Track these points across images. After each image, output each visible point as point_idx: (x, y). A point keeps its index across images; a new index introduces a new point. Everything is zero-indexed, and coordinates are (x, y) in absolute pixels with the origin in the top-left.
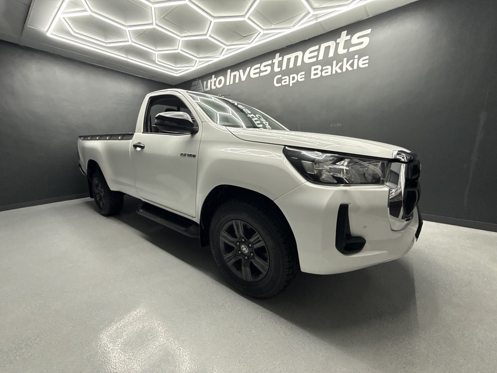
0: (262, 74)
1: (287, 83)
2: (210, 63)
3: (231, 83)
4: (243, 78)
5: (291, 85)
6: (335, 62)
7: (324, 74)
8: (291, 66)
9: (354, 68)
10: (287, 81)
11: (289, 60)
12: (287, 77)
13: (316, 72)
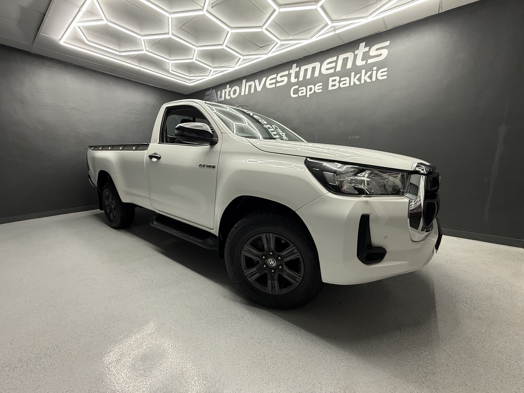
0: (278, 85)
1: (304, 94)
2: (225, 73)
3: (247, 93)
4: (259, 89)
5: (308, 96)
6: (353, 74)
7: (342, 86)
8: (308, 76)
9: (373, 80)
10: (303, 91)
11: (306, 70)
12: (304, 88)
13: (334, 83)
